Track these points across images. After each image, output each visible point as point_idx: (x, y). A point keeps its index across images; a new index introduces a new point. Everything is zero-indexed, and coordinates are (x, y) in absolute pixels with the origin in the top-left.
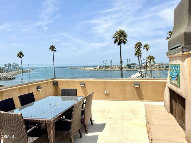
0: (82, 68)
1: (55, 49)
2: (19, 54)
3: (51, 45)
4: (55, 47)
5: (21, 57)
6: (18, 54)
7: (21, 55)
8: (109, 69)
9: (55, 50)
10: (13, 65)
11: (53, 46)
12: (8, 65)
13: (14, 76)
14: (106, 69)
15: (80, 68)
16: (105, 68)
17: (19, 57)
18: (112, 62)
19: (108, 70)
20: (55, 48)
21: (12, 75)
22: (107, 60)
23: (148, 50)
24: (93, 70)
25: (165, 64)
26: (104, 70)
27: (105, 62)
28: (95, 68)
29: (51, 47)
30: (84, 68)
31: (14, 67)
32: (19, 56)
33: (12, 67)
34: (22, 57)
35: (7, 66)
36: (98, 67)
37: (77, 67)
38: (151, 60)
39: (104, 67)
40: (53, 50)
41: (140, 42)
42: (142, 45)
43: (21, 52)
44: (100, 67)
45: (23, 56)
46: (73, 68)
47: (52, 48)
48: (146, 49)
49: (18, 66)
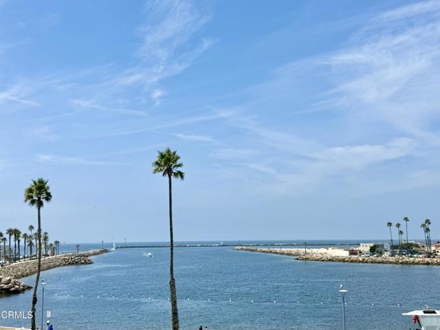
0: (294, 250)
1: (179, 165)
2: (34, 188)
3: (164, 151)
4: (178, 158)
5: (40, 204)
6: (30, 191)
7: (39, 193)
8: (419, 258)
9: (179, 169)
10: (29, 233)
11: (172, 151)
12: (7, 236)
13: (23, 282)
14: (406, 259)
15: (285, 250)
16: (401, 254)
17: (33, 202)
18: (430, 227)
19: (413, 263)
20: (179, 162)
21: (16, 277)
22: (406, 219)
24: (343, 260)
26: (397, 263)
27: (398, 225)
28: (352, 253)
29: (162, 156)
30: (302, 250)
31: (31, 244)
32: (32, 197)
33: (22, 240)
34: (44, 201)
35: (5, 239)
36: (365, 248)
37: (272, 245)
39: (393, 247)
40: (169, 172)
43: (41, 182)
44: (373, 250)
45: (48, 197)
46: (259, 249)
47: (168, 164)
49: (46, 239)
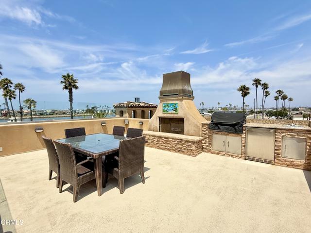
23: (22, 92)
25: (39, 111)
38: (30, 105)
41: (9, 79)
42: (12, 83)
48: (20, 89)
